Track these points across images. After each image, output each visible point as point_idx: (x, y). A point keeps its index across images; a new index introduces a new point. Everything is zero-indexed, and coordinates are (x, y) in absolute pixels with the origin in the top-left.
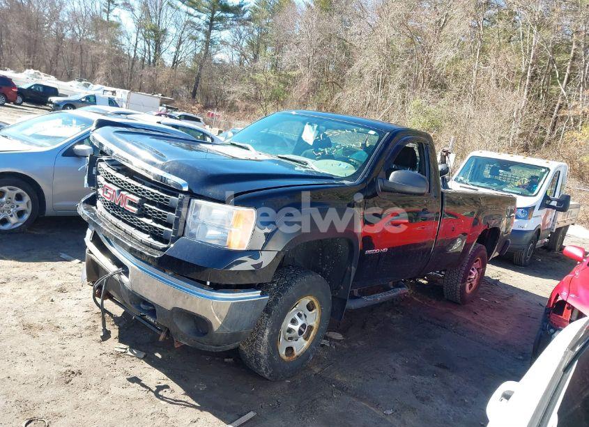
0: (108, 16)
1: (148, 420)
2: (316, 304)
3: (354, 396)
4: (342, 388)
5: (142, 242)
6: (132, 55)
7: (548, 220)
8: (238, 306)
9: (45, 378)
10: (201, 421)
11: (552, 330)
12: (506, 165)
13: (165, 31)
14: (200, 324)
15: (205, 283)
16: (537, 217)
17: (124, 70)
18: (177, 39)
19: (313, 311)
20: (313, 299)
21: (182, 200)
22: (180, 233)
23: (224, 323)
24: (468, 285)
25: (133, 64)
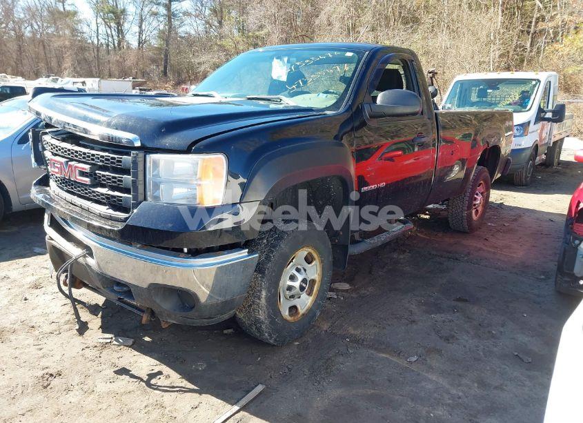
0: (64, 5)
1: (141, 415)
2: (315, 255)
3: (370, 347)
4: (357, 341)
5: (101, 216)
6: (96, 42)
7: (544, 135)
8: (223, 270)
9: (20, 386)
10: (203, 406)
11: (577, 242)
12: (494, 84)
13: (123, 11)
14: (184, 298)
15: (182, 251)
16: (533, 132)
17: (91, 59)
18: (137, 18)
19: (313, 263)
20: (310, 250)
21: (135, 157)
22: (141, 197)
23: (212, 291)
24: (474, 211)
25: (98, 51)
